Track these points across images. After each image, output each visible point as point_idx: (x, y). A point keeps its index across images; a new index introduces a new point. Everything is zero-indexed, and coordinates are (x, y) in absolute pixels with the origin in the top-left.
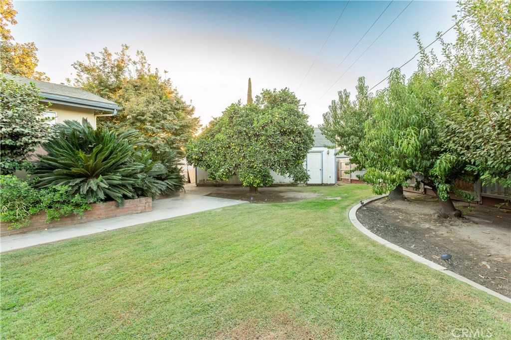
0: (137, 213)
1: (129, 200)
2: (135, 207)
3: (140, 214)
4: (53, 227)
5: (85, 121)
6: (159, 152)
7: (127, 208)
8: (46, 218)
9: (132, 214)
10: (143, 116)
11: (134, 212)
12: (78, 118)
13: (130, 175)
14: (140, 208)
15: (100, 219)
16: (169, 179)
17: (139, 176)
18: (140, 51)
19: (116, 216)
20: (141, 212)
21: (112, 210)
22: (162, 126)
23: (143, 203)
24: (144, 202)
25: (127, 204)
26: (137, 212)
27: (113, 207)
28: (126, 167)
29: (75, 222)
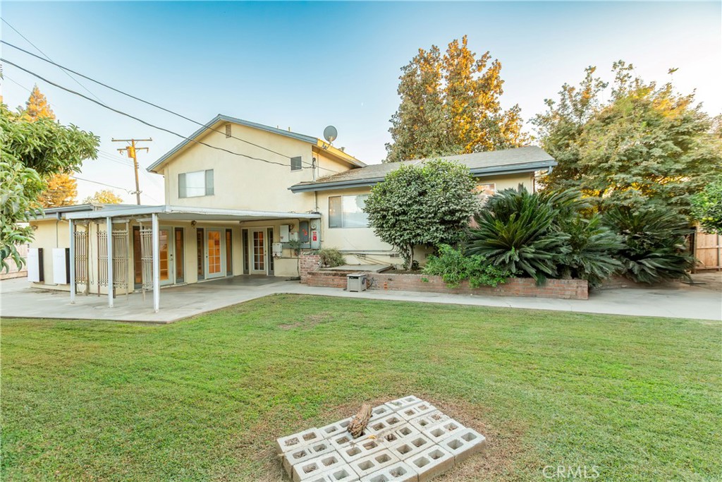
0: (564, 298)
1: (552, 280)
2: (560, 290)
3: (567, 301)
4: (477, 294)
5: (521, 186)
6: (636, 214)
7: (550, 289)
8: (469, 285)
9: (557, 298)
10: (607, 162)
11: (560, 296)
12: (513, 185)
13: (549, 249)
14: (567, 293)
15: (517, 295)
16: (650, 257)
17: (563, 249)
18: (617, 62)
19: (536, 296)
20: (570, 299)
21: (531, 288)
22: (644, 170)
23: (573, 287)
24: (575, 285)
25: (550, 284)
26: (564, 296)
27: (533, 285)
28: (545, 238)
29: (495, 293)
